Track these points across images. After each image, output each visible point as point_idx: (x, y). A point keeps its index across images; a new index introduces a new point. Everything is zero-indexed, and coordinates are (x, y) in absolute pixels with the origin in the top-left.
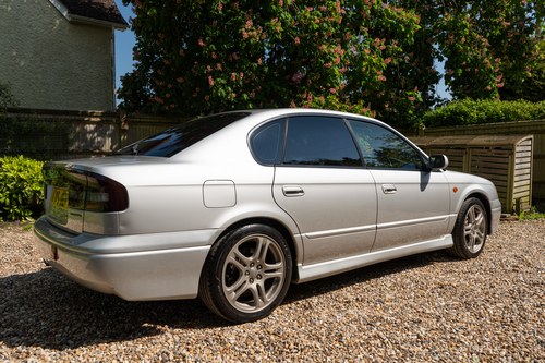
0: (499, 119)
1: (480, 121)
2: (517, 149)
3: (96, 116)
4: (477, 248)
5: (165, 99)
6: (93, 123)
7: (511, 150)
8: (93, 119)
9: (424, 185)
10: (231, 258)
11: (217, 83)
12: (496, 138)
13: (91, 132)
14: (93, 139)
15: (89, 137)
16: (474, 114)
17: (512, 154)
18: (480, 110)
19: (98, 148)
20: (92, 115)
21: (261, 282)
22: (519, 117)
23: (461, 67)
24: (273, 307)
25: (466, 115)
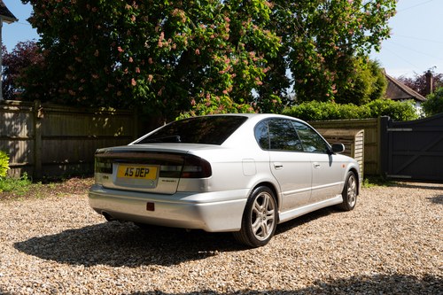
0: (337, 117)
1: (324, 118)
2: (356, 139)
3: (14, 106)
4: (353, 203)
5: (77, 91)
6: (11, 111)
7: (352, 139)
8: (12, 108)
9: (331, 162)
10: (254, 207)
11: (138, 84)
12: (341, 131)
13: (9, 120)
14: (11, 126)
15: (7, 124)
16: (319, 113)
17: (353, 142)
18: (324, 110)
19: (15, 134)
20: (10, 104)
21: (265, 222)
22: (350, 116)
23: (307, 77)
24: (270, 237)
25: (313, 113)
